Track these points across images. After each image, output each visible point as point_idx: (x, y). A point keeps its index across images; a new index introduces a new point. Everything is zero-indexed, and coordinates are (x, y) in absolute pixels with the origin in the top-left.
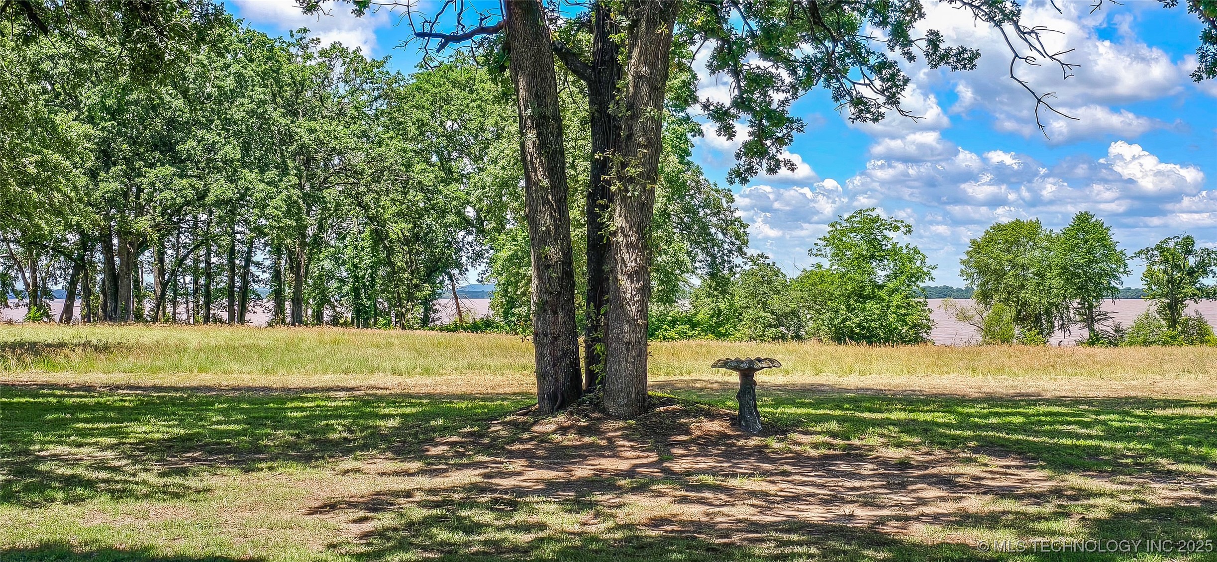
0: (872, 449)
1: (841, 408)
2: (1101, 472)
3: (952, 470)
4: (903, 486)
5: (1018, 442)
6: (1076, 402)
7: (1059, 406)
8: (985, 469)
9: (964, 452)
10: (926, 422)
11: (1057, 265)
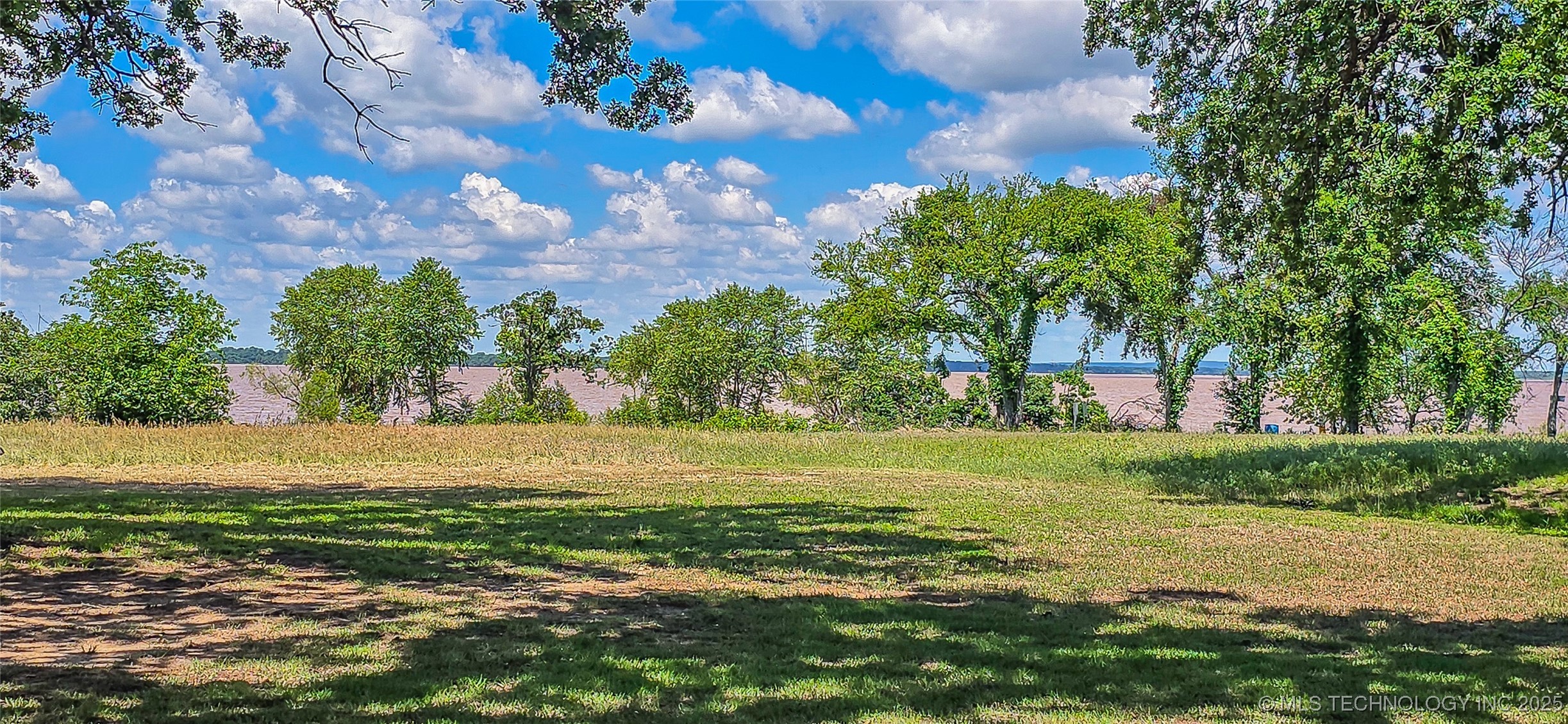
0: (130, 562)
1: (93, 509)
2: (425, 580)
3: (236, 587)
4: (169, 609)
5: (326, 546)
6: (406, 493)
7: (383, 499)
8: (280, 582)
9: (254, 562)
10: (208, 525)
11: (393, 323)
